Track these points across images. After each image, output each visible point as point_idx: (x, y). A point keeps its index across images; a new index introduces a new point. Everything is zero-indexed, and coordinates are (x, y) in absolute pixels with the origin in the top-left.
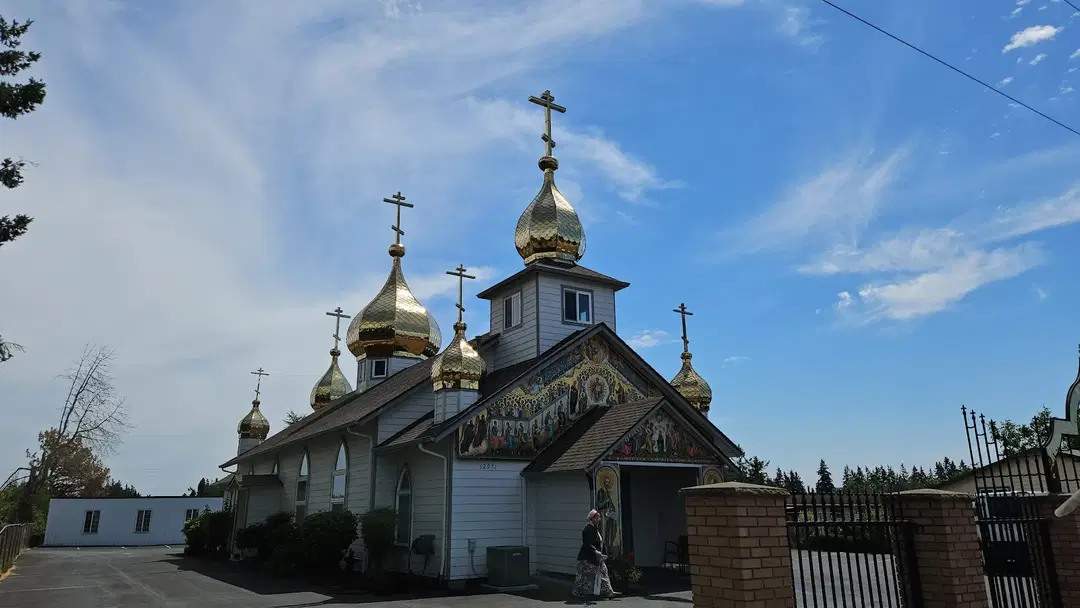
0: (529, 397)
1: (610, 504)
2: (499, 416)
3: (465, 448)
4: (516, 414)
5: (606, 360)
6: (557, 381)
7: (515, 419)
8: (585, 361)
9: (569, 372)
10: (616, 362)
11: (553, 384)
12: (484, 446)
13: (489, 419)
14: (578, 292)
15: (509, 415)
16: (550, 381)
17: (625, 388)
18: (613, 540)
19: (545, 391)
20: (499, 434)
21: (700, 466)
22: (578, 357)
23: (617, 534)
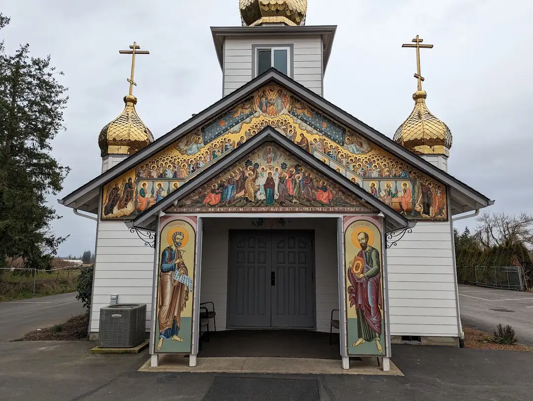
0: (186, 157)
1: (182, 266)
2: (150, 178)
3: (109, 210)
4: (170, 175)
5: (285, 111)
6: (219, 139)
7: (169, 180)
8: (256, 114)
9: (236, 128)
10: (299, 112)
11: (214, 142)
12: (130, 208)
13: (137, 182)
14: (273, 49)
15: (162, 177)
16: (211, 140)
17: (310, 138)
18: (181, 309)
19: (203, 151)
20: (148, 195)
21: (341, 216)
22: (247, 112)
23: (189, 303)
